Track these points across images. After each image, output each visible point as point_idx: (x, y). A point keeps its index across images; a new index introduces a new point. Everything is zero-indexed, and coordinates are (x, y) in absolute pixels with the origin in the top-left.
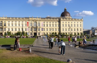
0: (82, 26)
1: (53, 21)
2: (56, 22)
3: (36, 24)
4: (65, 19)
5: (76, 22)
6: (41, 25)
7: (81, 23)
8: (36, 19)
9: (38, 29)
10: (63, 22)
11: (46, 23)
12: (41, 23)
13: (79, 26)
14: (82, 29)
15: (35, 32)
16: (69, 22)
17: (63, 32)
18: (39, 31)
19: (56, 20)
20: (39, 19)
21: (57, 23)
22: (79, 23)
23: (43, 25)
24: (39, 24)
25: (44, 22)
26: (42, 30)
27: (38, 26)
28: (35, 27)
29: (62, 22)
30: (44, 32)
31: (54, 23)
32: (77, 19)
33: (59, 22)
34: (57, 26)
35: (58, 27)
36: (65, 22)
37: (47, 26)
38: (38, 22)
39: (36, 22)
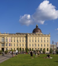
0: (49, 42)
1: (20, 36)
2: (23, 38)
3: (4, 39)
4: (31, 35)
5: (43, 38)
6: (8, 41)
7: (48, 38)
8: (4, 35)
9: (5, 44)
10: (30, 38)
11: (13, 39)
12: (9, 38)
13: (46, 41)
14: (49, 45)
15: (3, 47)
16: (36, 38)
17: (30, 47)
18: (7, 47)
19: (23, 36)
20: (7, 34)
21: (25, 39)
22: (46, 39)
23: (11, 41)
24: (7, 39)
25: (12, 38)
26: (10, 46)
27: (5, 41)
28: (3, 42)
29: (28, 38)
30: (12, 47)
31: (22, 39)
32: (44, 35)
33: (26, 37)
34: (25, 41)
35: (25, 43)
36: (31, 38)
37: (15, 42)
38: (5, 38)
39: (4, 38)
